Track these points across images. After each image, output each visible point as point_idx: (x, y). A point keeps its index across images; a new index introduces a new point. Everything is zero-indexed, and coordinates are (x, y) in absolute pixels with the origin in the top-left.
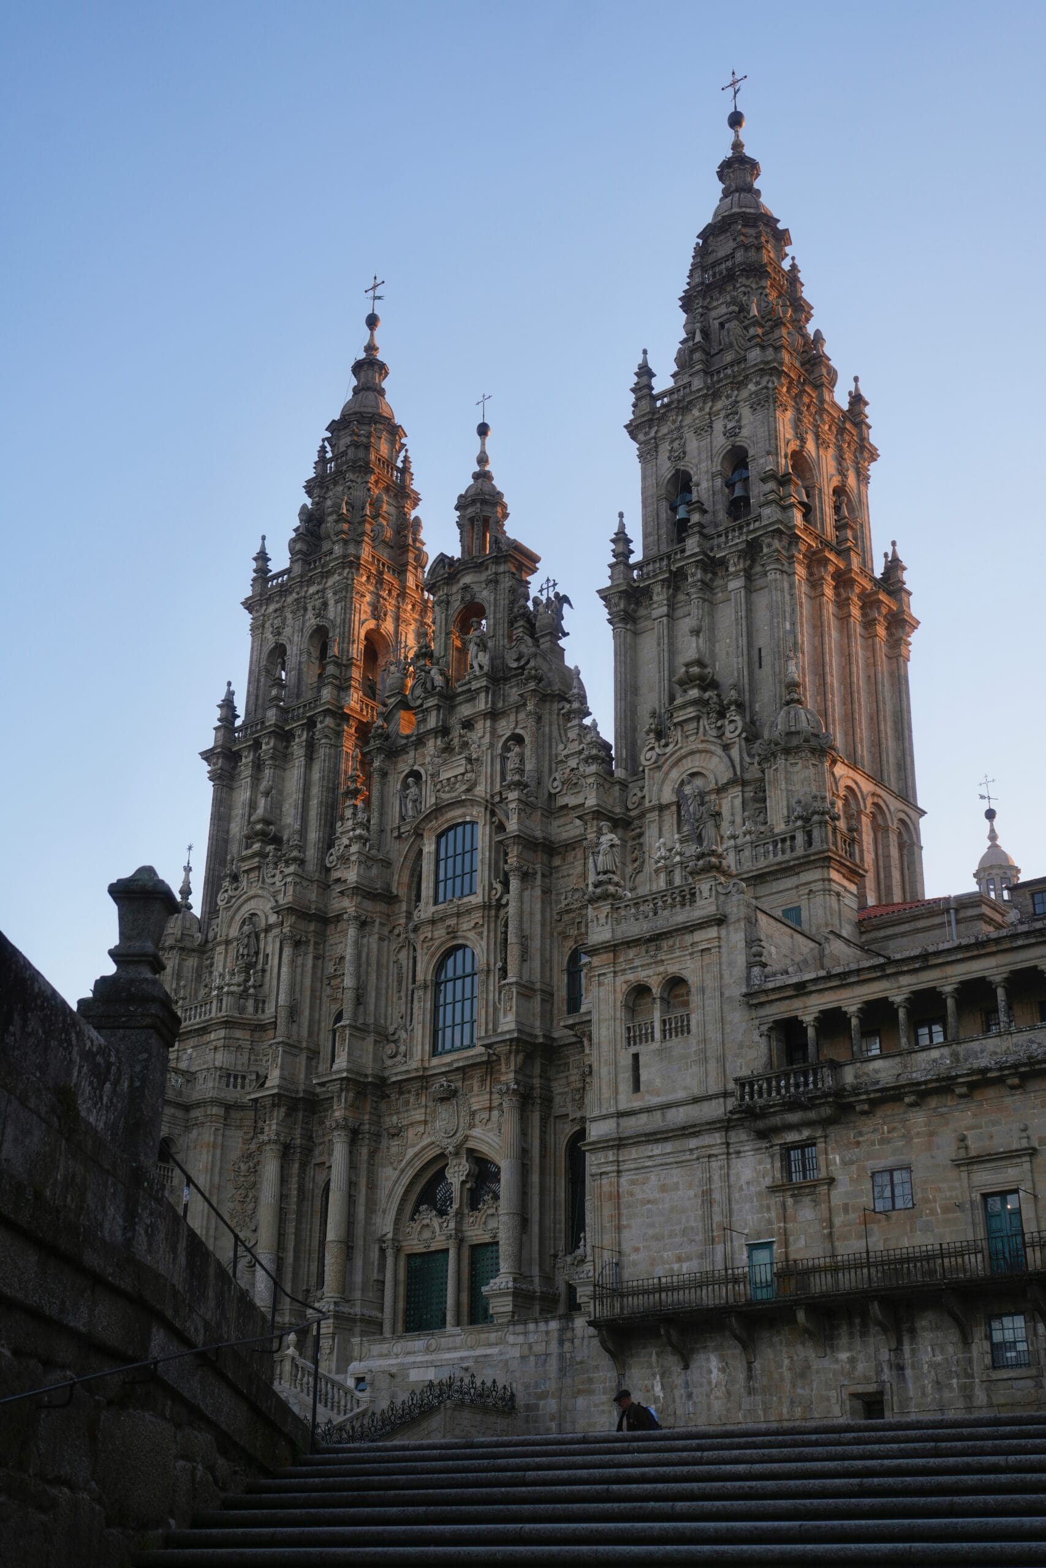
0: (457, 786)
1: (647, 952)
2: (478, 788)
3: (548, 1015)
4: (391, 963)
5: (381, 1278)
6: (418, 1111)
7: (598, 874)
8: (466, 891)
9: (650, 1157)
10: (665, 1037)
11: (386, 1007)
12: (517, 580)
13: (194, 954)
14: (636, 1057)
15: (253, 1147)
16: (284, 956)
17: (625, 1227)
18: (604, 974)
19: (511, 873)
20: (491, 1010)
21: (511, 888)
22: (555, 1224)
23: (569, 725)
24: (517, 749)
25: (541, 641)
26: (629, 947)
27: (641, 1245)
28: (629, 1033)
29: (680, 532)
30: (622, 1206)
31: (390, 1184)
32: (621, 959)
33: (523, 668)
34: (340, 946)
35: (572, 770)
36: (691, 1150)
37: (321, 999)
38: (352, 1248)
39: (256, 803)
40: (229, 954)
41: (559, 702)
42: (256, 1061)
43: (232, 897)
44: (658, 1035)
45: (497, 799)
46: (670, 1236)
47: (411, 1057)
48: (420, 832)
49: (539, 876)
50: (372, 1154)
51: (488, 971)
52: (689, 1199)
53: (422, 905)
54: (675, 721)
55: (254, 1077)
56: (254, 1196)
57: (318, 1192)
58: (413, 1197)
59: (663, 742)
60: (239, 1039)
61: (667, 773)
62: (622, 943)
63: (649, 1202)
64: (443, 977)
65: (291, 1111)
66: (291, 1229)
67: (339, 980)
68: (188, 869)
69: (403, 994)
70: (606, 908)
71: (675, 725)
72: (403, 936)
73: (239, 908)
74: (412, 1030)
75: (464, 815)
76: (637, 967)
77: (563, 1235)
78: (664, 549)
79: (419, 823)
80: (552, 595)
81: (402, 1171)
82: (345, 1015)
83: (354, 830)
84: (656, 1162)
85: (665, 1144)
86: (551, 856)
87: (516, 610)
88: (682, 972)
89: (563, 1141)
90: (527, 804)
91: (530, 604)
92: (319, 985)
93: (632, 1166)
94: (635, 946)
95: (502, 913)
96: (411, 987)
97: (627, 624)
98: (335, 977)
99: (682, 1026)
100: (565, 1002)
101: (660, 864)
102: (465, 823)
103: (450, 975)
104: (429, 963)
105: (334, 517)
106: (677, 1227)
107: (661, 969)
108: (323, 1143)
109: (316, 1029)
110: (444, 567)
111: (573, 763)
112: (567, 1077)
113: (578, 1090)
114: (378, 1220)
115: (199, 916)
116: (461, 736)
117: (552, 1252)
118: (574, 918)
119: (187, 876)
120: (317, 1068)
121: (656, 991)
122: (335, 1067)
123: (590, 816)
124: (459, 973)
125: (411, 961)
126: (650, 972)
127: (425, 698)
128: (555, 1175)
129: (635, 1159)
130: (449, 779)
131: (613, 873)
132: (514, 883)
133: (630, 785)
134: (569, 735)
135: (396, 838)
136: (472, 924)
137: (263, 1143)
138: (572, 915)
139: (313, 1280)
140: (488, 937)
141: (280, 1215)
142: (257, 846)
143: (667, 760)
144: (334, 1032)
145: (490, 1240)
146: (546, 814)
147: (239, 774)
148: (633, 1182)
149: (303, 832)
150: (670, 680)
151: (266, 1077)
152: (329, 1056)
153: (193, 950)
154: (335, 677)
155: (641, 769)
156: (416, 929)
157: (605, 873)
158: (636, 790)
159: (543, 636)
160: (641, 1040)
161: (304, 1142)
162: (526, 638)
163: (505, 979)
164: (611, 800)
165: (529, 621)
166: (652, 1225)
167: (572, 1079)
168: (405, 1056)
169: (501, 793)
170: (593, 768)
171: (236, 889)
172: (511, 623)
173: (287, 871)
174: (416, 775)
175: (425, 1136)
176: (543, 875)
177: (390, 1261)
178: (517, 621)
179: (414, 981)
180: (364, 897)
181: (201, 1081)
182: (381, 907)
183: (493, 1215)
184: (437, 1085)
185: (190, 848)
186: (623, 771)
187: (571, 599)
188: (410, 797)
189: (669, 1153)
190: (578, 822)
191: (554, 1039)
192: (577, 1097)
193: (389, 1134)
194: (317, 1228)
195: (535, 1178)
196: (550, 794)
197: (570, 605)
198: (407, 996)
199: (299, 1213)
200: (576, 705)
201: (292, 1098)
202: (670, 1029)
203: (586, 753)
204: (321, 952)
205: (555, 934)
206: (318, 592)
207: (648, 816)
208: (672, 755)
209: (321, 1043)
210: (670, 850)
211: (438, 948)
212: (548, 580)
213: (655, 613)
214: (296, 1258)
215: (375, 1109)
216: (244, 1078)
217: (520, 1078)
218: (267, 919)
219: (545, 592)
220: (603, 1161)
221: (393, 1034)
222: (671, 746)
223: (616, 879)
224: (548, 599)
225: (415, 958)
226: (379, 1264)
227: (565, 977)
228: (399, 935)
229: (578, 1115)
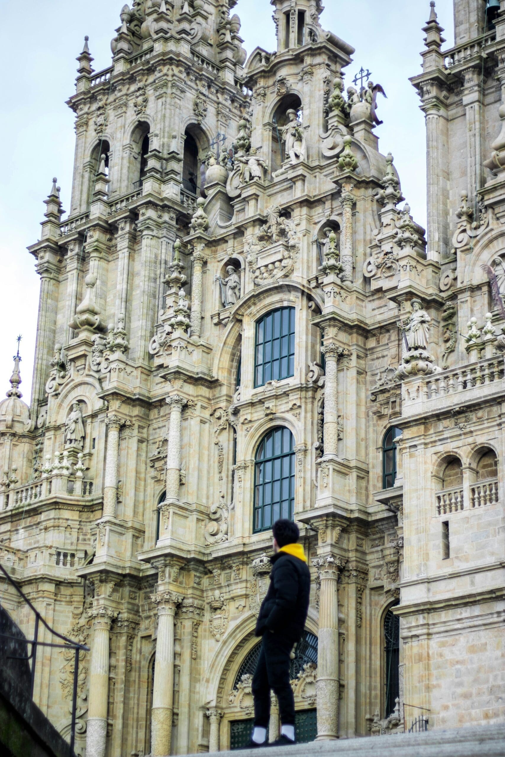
0: (275, 272)
1: (456, 424)
2: (295, 274)
3: (364, 492)
4: (213, 445)
5: (205, 743)
6: (240, 586)
7: (410, 349)
8: (284, 373)
9: (458, 620)
10: (474, 505)
11: (208, 487)
12: (332, 71)
13: (24, 440)
14: (446, 524)
15: (83, 621)
16: (110, 439)
17: (435, 687)
18: (415, 446)
19: (327, 355)
20: (308, 488)
21: (327, 369)
22: (370, 690)
23: (383, 210)
24: (332, 235)
25: (356, 129)
26: (439, 420)
27: (450, 704)
28: (439, 502)
29: (489, 21)
30: (432, 667)
31: (213, 655)
32: (432, 431)
33: (337, 156)
34: (163, 429)
35: (386, 254)
36: (499, 613)
37: (145, 481)
38: (177, 714)
39: (81, 294)
40: (58, 440)
41: (373, 188)
42: (85, 540)
43: (60, 385)
44: (467, 503)
45: (314, 284)
46: (479, 694)
47: (233, 534)
48: (239, 317)
49: (354, 357)
50: (196, 625)
51: (306, 451)
52: (497, 659)
53: (241, 388)
54: (486, 203)
55: (83, 555)
56: (84, 668)
57: (145, 664)
58: (235, 667)
59: (474, 224)
60: (67, 520)
61: (479, 255)
62: (433, 416)
63: (458, 662)
64: (262, 458)
65: (119, 585)
66: (119, 697)
67: (163, 462)
68: (18, 359)
69: (224, 474)
70: (417, 381)
71: (486, 207)
72: (223, 419)
73: (66, 396)
74: (233, 508)
75: (281, 301)
76: (447, 438)
77: (378, 701)
78: (475, 35)
79: (238, 309)
80: (366, 85)
81: (225, 643)
82: (168, 496)
83: (176, 316)
84: (465, 625)
85: (473, 607)
86: (367, 338)
87: (330, 100)
88: (491, 442)
89: (378, 613)
90: (342, 288)
91: (345, 95)
92: (143, 466)
93: (443, 629)
94: (445, 419)
95: (318, 395)
96: (231, 467)
97: (439, 110)
98: (159, 459)
99: (491, 495)
100: (380, 479)
101: (471, 343)
102: (283, 308)
103: (269, 455)
104: (249, 444)
105: (155, 16)
106: (485, 686)
107: (470, 440)
108: (149, 617)
109: (140, 510)
110: (261, 61)
111: (386, 247)
112: (382, 551)
113: (392, 563)
114: (200, 688)
115: (29, 405)
116: (278, 224)
117: (368, 716)
118: (388, 398)
119: (17, 365)
120: (142, 546)
121: (465, 461)
122: (159, 544)
123: (404, 297)
124: (278, 453)
125: (232, 443)
126: (460, 443)
127: (243, 188)
128: (371, 644)
129: (445, 622)
130: (266, 266)
131: (424, 348)
132: (331, 364)
133: (443, 268)
134: (383, 220)
135: (216, 324)
136: (290, 405)
137: (92, 618)
138: (387, 395)
139: (141, 746)
140: (305, 418)
141: (109, 684)
142: (84, 335)
143: (478, 241)
144: (158, 511)
145: (309, 707)
146: (361, 297)
147: (65, 267)
148: (443, 645)
149: (127, 319)
150: (481, 165)
151: (94, 555)
152: (154, 535)
153: (23, 436)
154: (157, 171)
155: (453, 251)
156: (236, 412)
157: (416, 348)
158: (449, 273)
159: (357, 124)
160: (451, 508)
161: (131, 616)
162: (341, 127)
163: (321, 457)
164: (424, 281)
165: (343, 111)
166: (460, 684)
167: (387, 552)
168: (226, 534)
169: (317, 278)
170: (408, 250)
171: (63, 377)
172: (327, 113)
173: (112, 357)
174: (235, 264)
175: (246, 609)
176: (358, 357)
177: (214, 728)
178: (332, 111)
179: (235, 462)
180: (185, 381)
181: (33, 559)
182: (204, 391)
183: (311, 683)
184: (258, 560)
185: (19, 339)
186: (436, 254)
187: (384, 88)
188: (229, 284)
189: (477, 616)
190: (392, 304)
191: (369, 514)
192: (392, 570)
193: (211, 607)
194: (144, 697)
195: (351, 646)
196: (365, 278)
197: (384, 94)
198: (227, 477)
199: (127, 682)
200: (390, 190)
201: (118, 574)
202: (479, 498)
203: (399, 236)
204: (145, 436)
205: (371, 414)
206: (139, 89)
207: (459, 297)
208: (483, 237)
209: (146, 522)
210: (481, 329)
211: (257, 430)
212: (362, 70)
213: (466, 99)
214: (125, 725)
215: (199, 584)
216: (73, 556)
217: (336, 551)
218: (93, 405)
219: (359, 82)
220: (414, 624)
221: (215, 513)
222: (483, 228)
223: (425, 354)
224: (363, 88)
225: (235, 440)
226: (203, 730)
227: (380, 455)
228: (219, 418)
229: (393, 587)
